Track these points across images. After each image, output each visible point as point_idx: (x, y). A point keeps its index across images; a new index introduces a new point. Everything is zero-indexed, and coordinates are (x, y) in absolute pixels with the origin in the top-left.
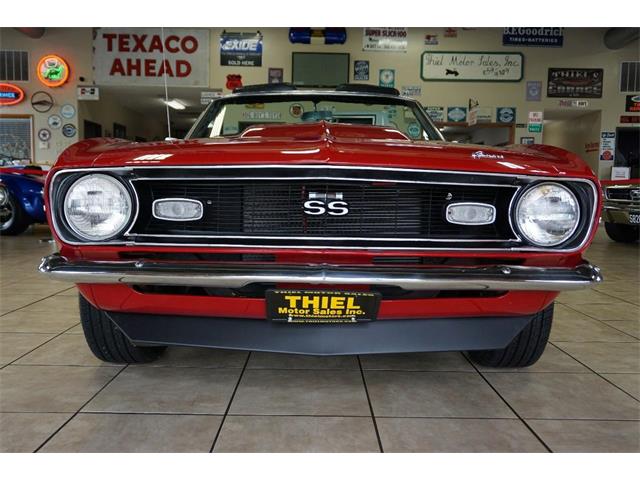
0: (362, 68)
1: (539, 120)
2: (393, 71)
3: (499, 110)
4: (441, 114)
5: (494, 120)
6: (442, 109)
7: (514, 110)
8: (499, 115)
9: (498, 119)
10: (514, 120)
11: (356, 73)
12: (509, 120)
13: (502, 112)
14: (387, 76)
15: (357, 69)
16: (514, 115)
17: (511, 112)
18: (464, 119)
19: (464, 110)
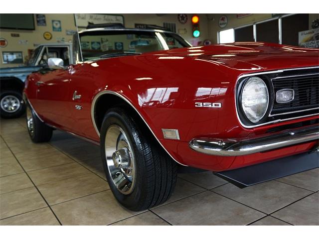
0: (41, 19)
1: (133, 48)
2: (59, 22)
3: (116, 43)
4: (88, 46)
5: (114, 49)
6: (88, 42)
7: (122, 43)
8: (116, 46)
9: (116, 48)
10: (123, 48)
11: (38, 22)
12: (121, 48)
13: (117, 44)
14: (57, 24)
15: (38, 19)
16: (122, 46)
17: (121, 44)
18: (100, 48)
19: (99, 43)
